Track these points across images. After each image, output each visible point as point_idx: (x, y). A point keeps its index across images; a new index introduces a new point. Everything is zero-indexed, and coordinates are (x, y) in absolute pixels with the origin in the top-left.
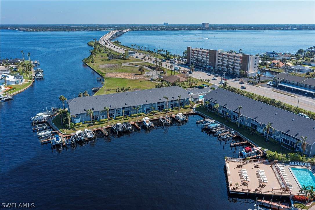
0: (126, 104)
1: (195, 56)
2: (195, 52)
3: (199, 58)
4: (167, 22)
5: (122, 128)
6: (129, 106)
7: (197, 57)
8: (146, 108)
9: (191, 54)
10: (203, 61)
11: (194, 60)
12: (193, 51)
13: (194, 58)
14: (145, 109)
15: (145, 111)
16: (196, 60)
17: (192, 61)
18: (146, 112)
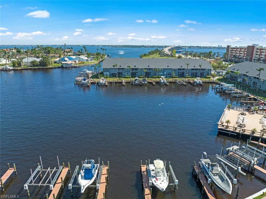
0: (149, 66)
1: (234, 53)
2: (234, 50)
3: (237, 54)
4: (221, 45)
5: (138, 82)
6: (151, 68)
7: (235, 54)
8: (167, 73)
9: (230, 51)
10: (240, 57)
11: (232, 57)
12: (232, 49)
13: (233, 55)
14: (165, 73)
15: (165, 75)
16: (233, 56)
17: (230, 58)
18: (167, 76)
